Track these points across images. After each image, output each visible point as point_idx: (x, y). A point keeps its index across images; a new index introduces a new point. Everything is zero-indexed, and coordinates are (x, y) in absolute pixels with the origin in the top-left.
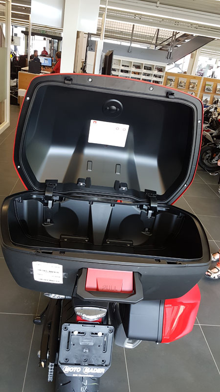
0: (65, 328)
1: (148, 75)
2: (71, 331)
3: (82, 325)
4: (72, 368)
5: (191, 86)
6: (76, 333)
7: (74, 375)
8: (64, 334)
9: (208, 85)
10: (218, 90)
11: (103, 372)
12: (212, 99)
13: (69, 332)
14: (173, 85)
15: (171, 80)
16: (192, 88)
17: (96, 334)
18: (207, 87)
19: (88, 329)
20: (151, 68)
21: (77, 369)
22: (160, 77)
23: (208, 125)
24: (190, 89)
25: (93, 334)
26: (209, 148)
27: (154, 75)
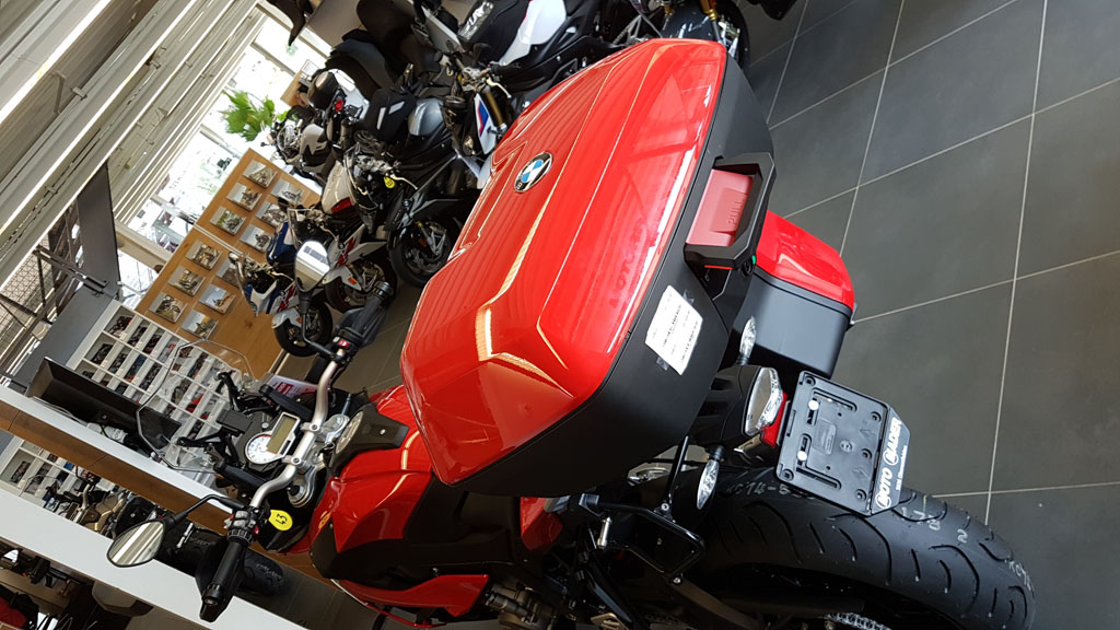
0: (787, 476)
1: (121, 358)
2: (797, 465)
3: (786, 437)
4: (882, 486)
5: (205, 262)
6: (802, 456)
7: (899, 487)
8: (799, 480)
9: (222, 220)
10: (244, 203)
11: (900, 423)
12: (264, 225)
13: (799, 470)
14: (179, 305)
15: (164, 305)
16: (210, 260)
17: (812, 413)
18: (225, 226)
19: (798, 426)
20: (104, 345)
21: (885, 476)
22: (143, 330)
23: (337, 239)
24: (212, 265)
25: (810, 422)
26: (399, 248)
27: (130, 342)
